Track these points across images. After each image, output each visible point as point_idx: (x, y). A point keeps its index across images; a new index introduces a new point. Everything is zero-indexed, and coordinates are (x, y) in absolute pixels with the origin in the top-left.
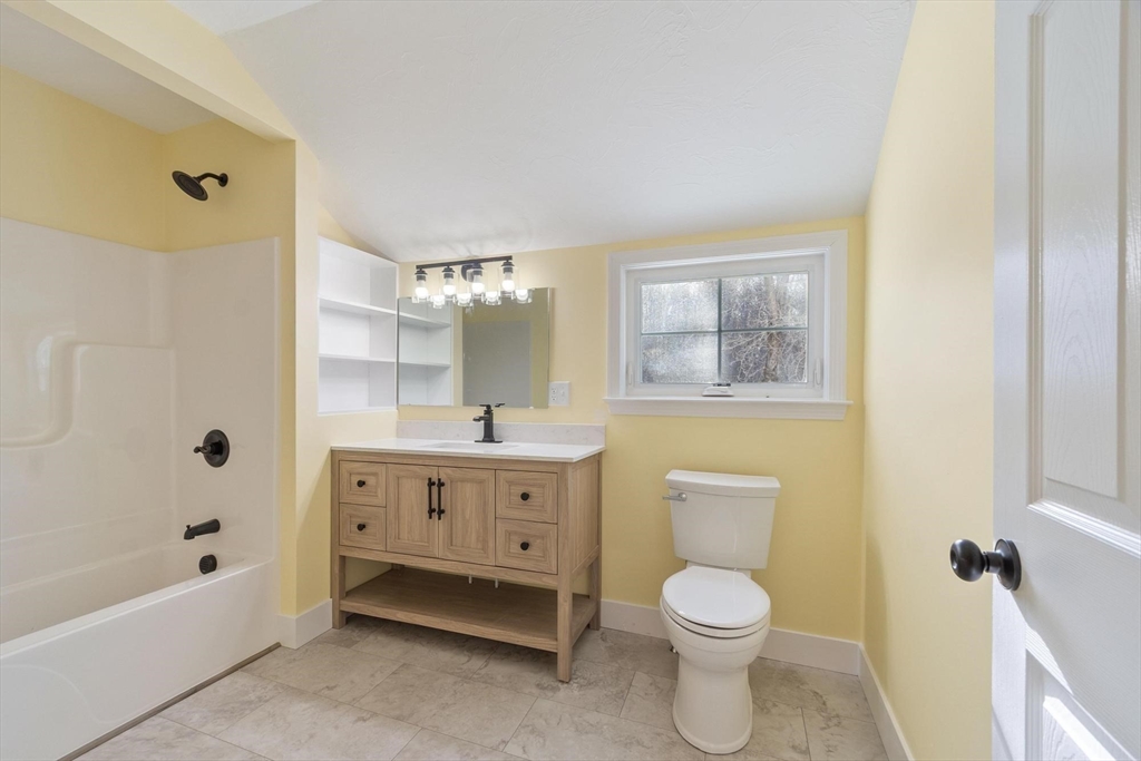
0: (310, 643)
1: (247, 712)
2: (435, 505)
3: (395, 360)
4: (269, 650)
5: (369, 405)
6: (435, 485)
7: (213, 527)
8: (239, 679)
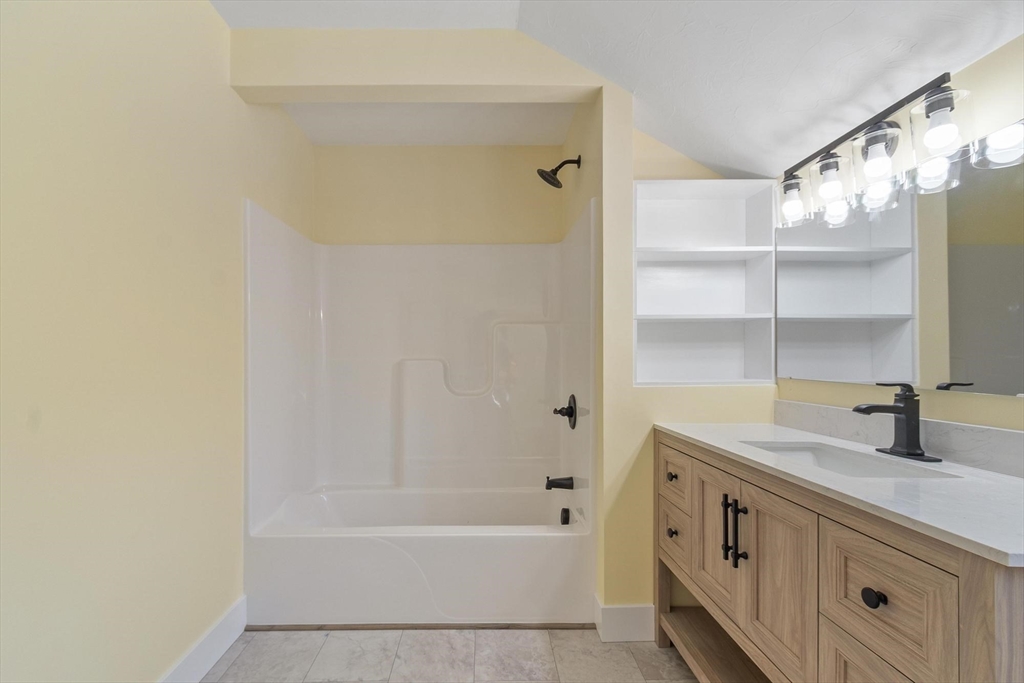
0: (618, 644)
1: (511, 678)
2: (730, 544)
3: (772, 315)
4: (583, 627)
5: (746, 377)
6: (733, 508)
7: (567, 484)
8: (539, 639)
